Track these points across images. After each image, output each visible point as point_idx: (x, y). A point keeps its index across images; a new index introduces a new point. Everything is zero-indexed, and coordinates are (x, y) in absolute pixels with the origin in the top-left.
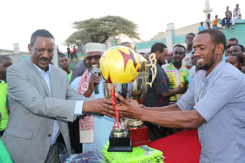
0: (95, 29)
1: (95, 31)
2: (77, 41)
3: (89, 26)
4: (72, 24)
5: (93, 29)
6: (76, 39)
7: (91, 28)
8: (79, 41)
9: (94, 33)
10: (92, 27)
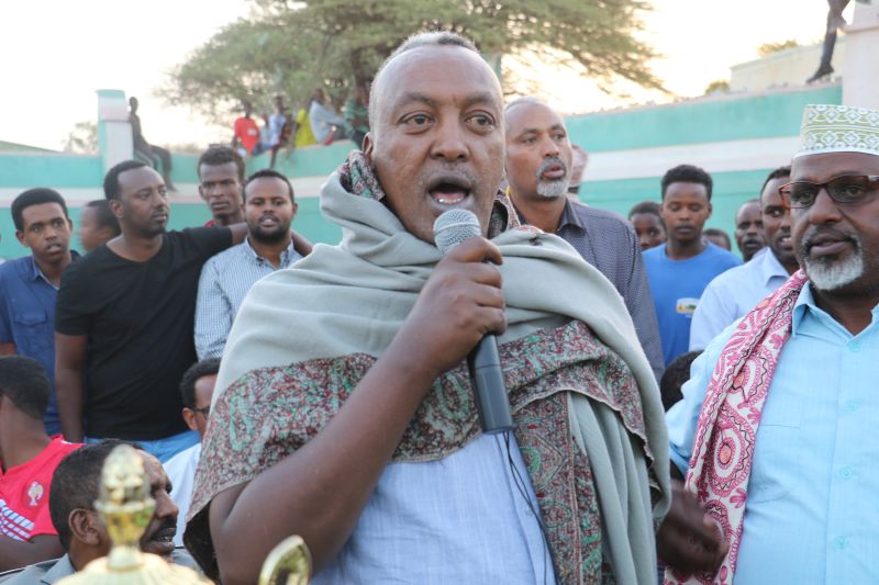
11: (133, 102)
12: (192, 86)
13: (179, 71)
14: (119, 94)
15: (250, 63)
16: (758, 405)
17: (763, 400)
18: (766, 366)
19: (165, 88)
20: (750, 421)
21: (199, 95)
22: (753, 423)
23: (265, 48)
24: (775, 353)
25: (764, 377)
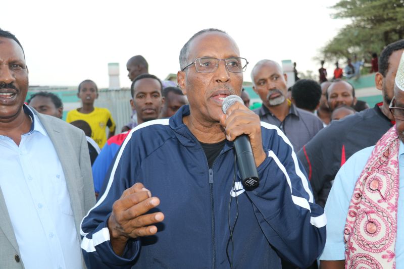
0: (391, 15)
1: (390, 19)
2: (351, 50)
3: (374, 7)
4: (331, 7)
5: (385, 17)
6: (350, 46)
7: (381, 12)
8: (357, 49)
9: (389, 25)
10: (384, 10)
11: (295, 64)
12: (329, 55)
13: (323, 50)
14: (290, 61)
15: (351, 43)
16: (393, 201)
17: (395, 197)
18: (393, 178)
19: (318, 57)
20: (389, 211)
21: (332, 58)
22: (391, 212)
23: (357, 37)
24: (396, 170)
25: (392, 185)
